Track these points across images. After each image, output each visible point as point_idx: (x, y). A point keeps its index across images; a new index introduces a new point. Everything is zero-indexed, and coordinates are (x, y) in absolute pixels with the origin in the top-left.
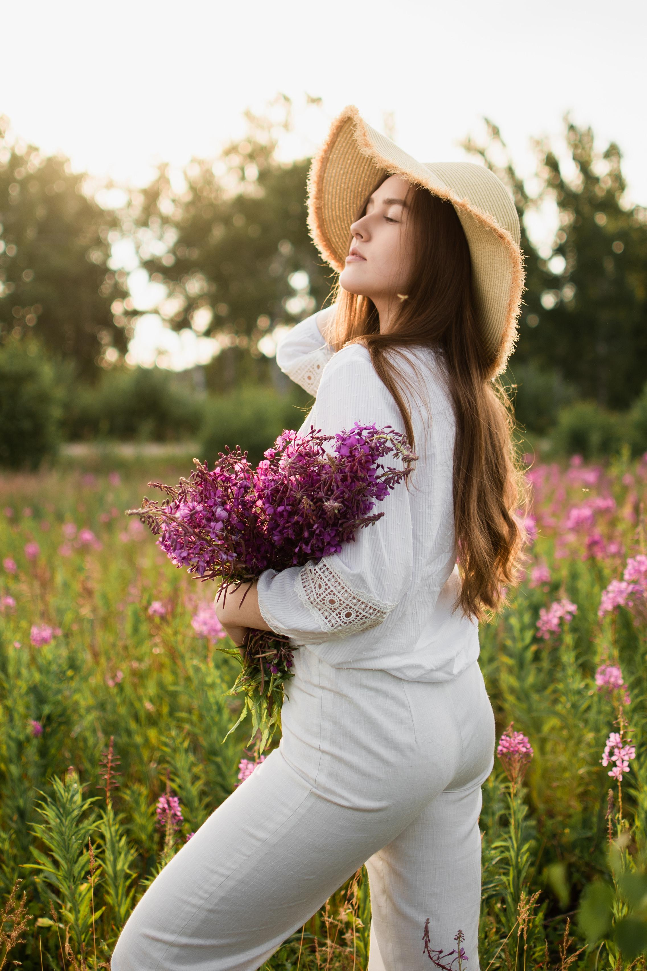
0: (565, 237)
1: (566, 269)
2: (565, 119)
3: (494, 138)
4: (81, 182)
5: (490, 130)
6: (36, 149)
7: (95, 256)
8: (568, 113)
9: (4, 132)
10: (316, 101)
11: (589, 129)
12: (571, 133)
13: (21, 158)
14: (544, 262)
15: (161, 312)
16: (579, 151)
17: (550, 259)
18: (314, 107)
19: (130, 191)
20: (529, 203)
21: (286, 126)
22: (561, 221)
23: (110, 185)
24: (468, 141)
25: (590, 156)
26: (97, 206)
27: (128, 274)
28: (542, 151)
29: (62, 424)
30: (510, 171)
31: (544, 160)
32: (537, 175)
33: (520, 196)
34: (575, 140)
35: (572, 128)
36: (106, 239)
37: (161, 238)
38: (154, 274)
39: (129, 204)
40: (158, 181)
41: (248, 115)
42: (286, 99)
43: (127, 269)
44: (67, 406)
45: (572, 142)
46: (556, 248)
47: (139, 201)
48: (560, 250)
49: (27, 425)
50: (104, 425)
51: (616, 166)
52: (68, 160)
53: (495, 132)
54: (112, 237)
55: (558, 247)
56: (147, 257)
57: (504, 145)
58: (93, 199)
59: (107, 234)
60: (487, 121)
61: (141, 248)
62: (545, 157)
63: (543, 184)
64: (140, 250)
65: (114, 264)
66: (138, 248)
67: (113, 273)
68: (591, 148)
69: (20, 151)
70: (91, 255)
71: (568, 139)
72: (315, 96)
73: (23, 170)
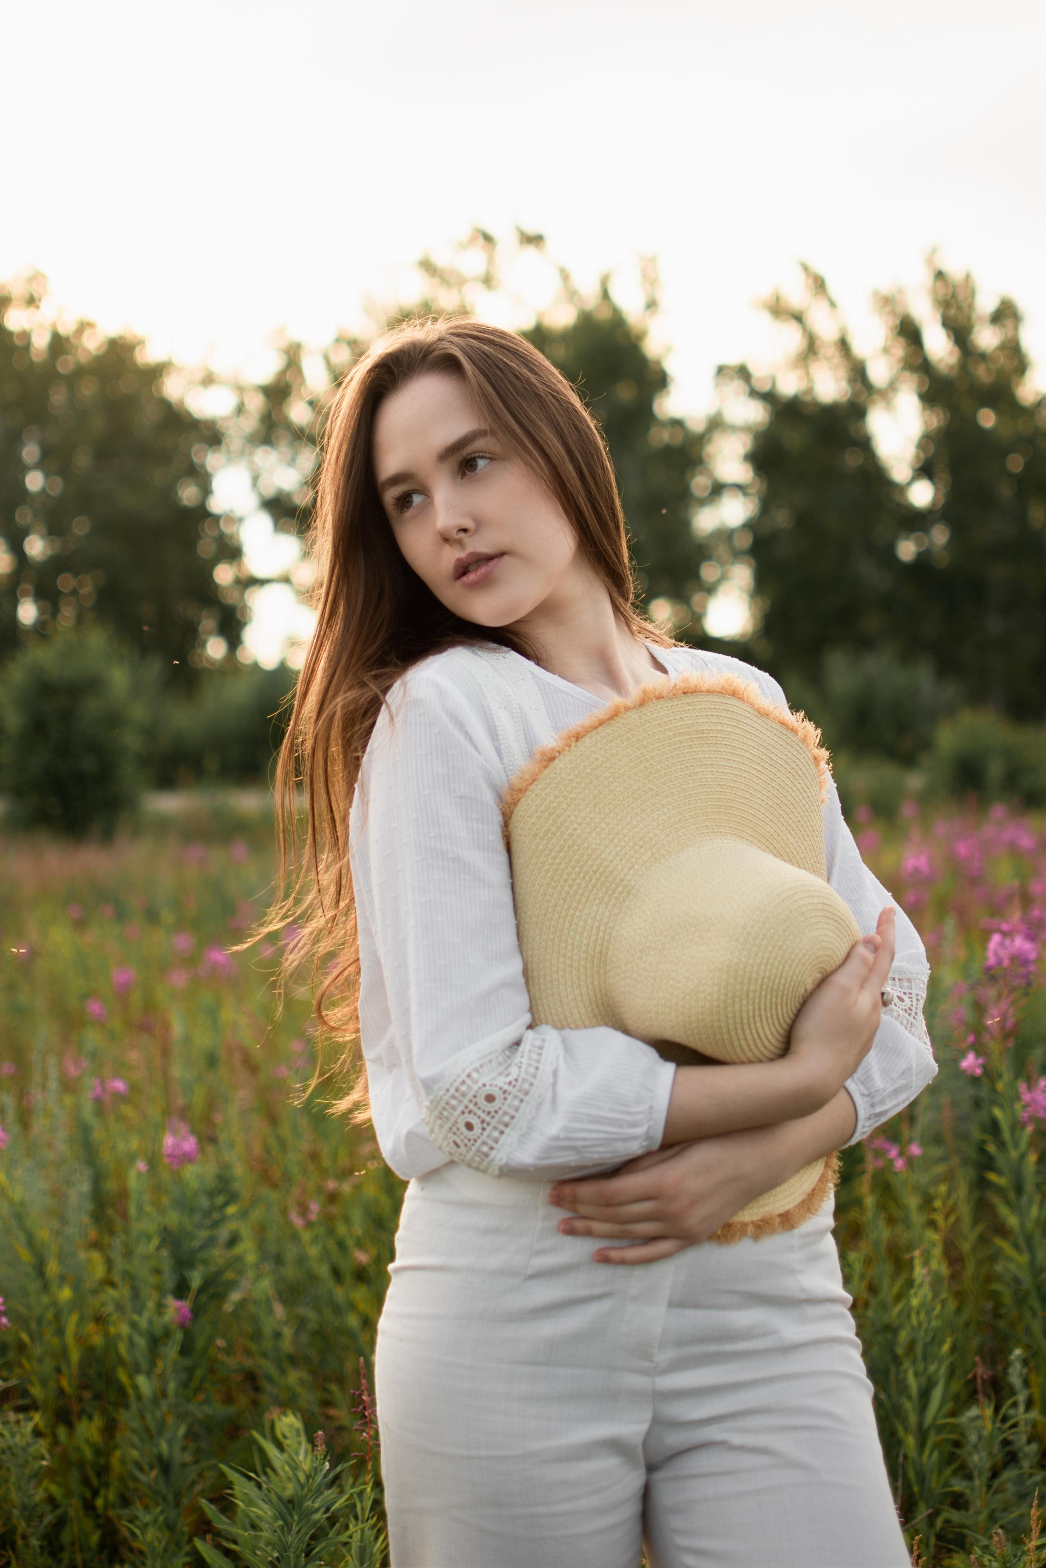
0: (932, 449)
1: (935, 499)
2: (930, 261)
3: (816, 294)
4: (161, 376)
5: (811, 281)
6: (90, 325)
7: (188, 494)
8: (934, 251)
9: (40, 300)
10: (533, 240)
11: (968, 277)
12: (939, 283)
13: (67, 339)
14: (901, 489)
15: (294, 579)
16: (952, 312)
17: (909, 484)
18: (531, 251)
19: (240, 389)
20: (875, 397)
21: (488, 281)
22: (926, 423)
23: (208, 380)
24: (775, 300)
25: (969, 319)
26: (189, 414)
27: (241, 520)
28: (893, 313)
29: (144, 761)
30: (843, 345)
31: (896, 327)
32: (886, 350)
33: (859, 385)
34: (946, 295)
35: (940, 275)
36: (203, 466)
37: (292, 462)
38: (282, 521)
39: (240, 410)
40: (283, 373)
41: (428, 266)
42: (488, 238)
43: (238, 513)
44: (150, 732)
45: (940, 298)
46: (918, 466)
47: (256, 403)
48: (925, 470)
49: (88, 764)
50: (212, 763)
51: (1010, 334)
52: (141, 342)
53: (819, 285)
54: (212, 460)
55: (922, 463)
56: (269, 492)
57: (833, 304)
58: (181, 402)
59: (205, 456)
60: (806, 269)
61: (260, 479)
62: (898, 322)
63: (897, 366)
64: (260, 483)
65: (218, 504)
66: (255, 479)
67: (217, 518)
68: (971, 306)
69: (66, 329)
70: (180, 493)
71: (934, 292)
72: (531, 229)
73: (70, 358)
